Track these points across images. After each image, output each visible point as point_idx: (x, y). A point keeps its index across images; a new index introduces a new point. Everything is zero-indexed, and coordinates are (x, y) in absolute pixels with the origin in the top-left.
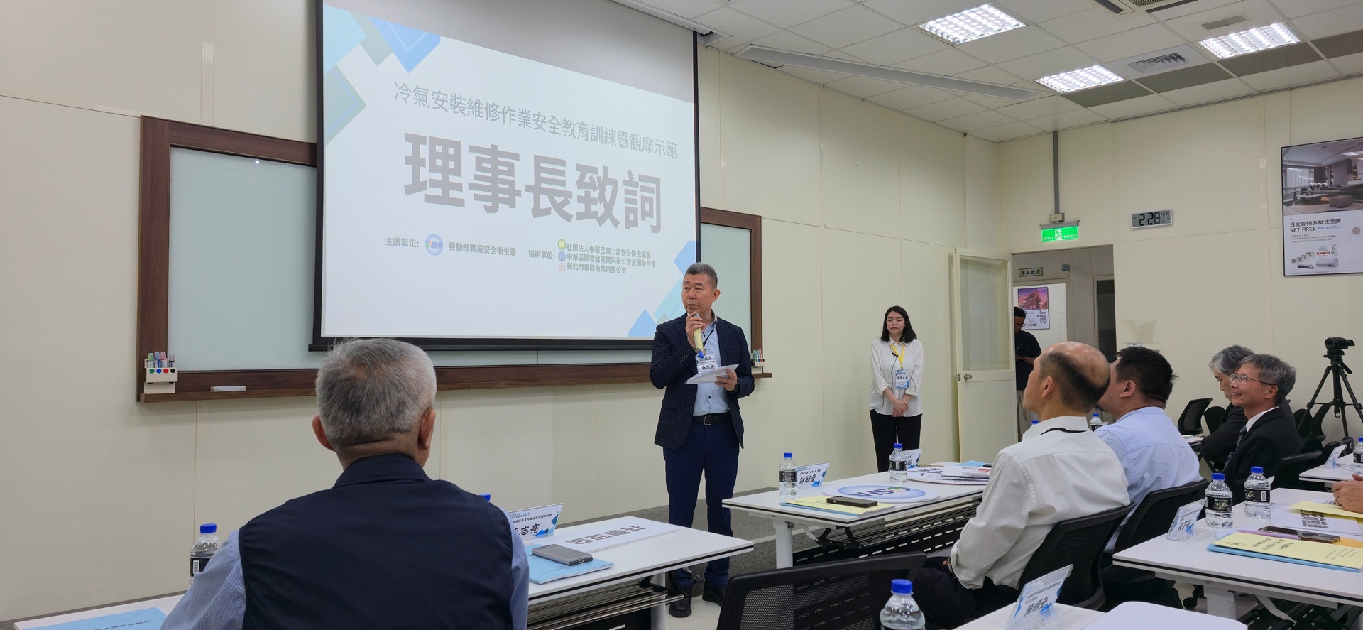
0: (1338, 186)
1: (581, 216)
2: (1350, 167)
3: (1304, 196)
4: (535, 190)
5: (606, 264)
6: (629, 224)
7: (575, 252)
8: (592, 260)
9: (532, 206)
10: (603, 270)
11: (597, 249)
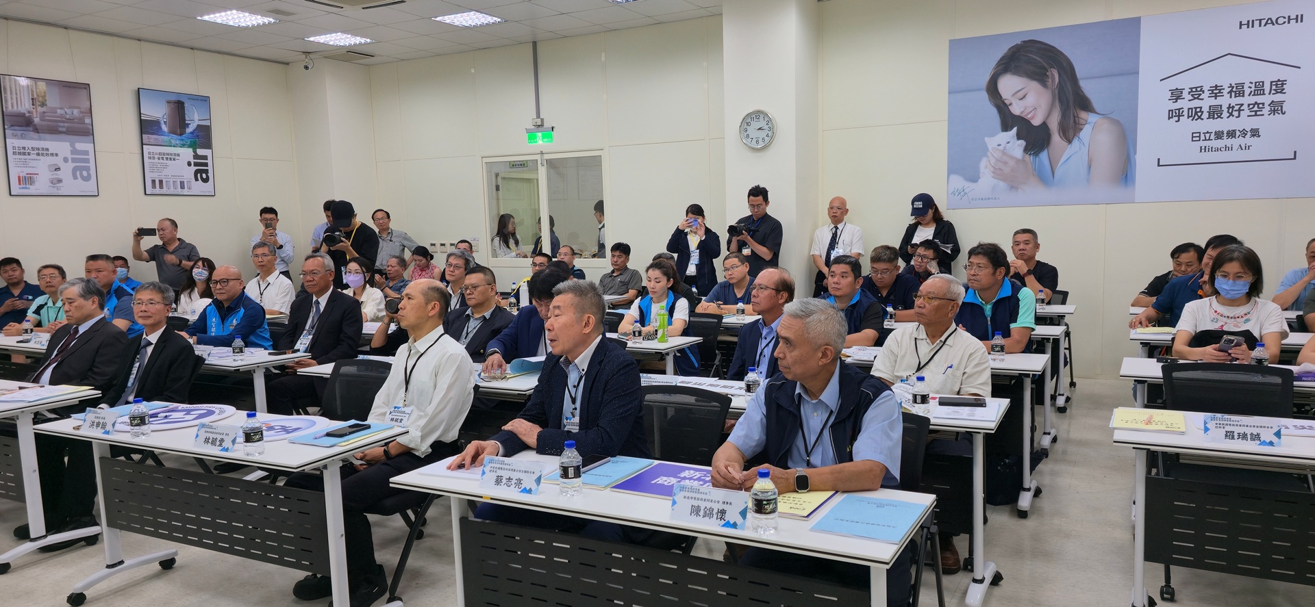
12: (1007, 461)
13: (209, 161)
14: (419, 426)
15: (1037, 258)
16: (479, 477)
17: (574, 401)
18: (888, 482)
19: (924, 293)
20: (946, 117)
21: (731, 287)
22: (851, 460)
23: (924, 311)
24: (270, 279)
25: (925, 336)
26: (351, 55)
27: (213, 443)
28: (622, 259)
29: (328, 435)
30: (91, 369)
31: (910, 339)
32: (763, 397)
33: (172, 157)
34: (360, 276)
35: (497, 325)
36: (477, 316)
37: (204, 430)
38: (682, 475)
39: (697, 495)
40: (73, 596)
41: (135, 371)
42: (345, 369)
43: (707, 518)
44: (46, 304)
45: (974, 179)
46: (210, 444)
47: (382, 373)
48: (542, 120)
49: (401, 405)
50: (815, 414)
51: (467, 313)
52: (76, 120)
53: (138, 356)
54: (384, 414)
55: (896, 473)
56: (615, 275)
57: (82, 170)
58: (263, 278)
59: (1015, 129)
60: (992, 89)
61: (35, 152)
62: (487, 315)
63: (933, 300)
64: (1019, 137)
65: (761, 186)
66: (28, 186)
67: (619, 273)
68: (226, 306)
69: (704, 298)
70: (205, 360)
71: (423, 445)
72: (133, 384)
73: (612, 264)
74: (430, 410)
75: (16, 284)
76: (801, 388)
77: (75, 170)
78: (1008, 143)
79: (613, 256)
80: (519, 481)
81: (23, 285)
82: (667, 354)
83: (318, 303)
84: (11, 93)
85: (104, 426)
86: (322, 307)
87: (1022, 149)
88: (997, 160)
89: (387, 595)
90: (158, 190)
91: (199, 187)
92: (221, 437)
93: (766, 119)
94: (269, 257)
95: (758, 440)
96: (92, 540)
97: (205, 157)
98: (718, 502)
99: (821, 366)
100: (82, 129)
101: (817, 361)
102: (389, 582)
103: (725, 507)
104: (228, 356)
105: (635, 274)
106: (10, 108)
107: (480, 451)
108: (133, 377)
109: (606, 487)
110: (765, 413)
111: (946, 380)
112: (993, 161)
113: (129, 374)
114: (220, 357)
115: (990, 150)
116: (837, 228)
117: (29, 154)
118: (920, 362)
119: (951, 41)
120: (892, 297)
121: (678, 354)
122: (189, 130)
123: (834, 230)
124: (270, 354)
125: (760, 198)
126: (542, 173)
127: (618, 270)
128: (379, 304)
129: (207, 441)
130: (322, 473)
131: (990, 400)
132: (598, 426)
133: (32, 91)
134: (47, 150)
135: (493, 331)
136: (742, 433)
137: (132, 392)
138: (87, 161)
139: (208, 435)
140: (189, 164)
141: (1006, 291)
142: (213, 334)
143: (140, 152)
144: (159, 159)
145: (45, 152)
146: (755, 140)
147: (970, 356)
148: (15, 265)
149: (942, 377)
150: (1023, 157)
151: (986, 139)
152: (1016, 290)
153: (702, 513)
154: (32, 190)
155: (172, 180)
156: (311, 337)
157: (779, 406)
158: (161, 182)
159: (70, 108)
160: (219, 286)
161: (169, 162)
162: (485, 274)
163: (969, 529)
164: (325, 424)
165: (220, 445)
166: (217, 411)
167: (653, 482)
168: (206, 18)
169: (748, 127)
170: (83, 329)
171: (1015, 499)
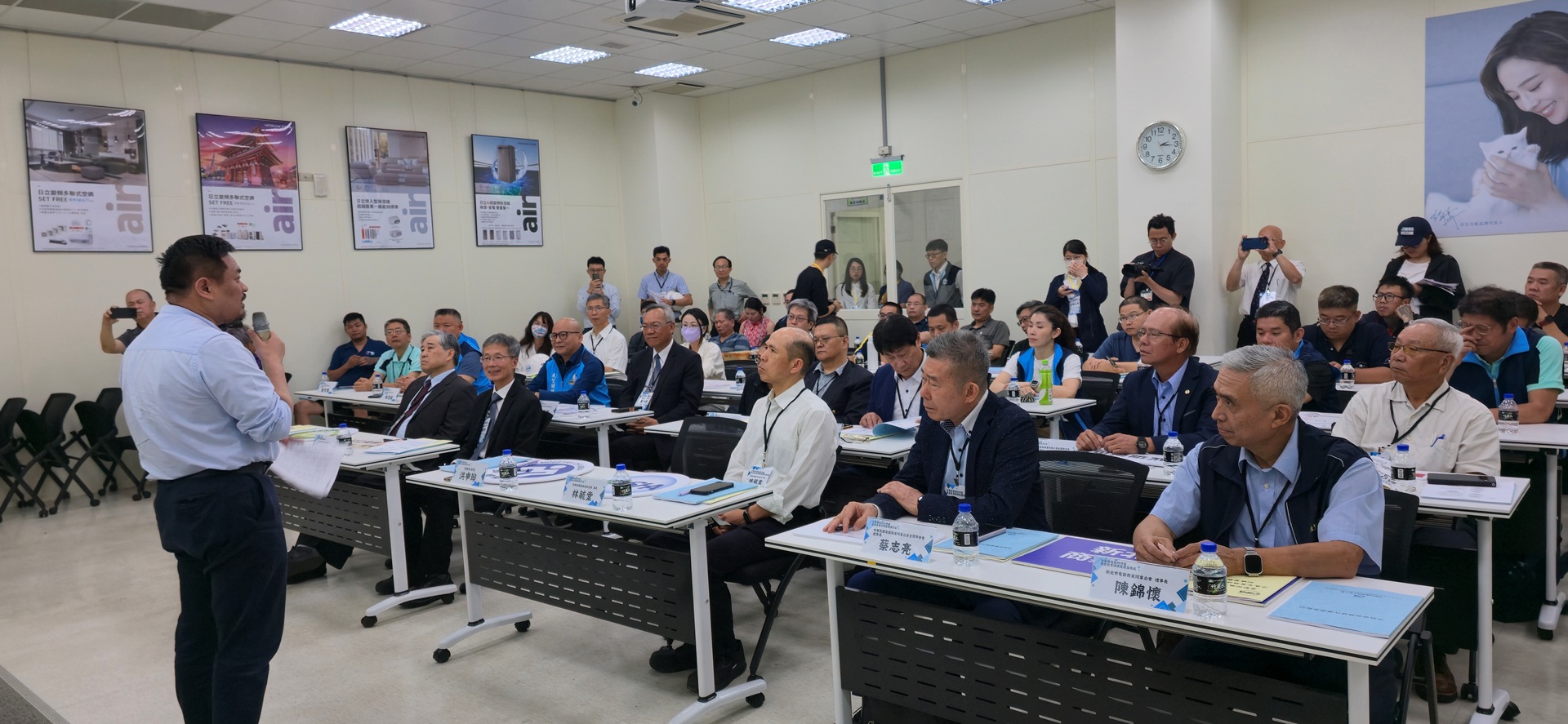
0: (89, 155)
2: (99, 137)
3: (53, 161)
12: (1522, 564)
13: (538, 209)
14: (780, 489)
15: (1562, 301)
16: (862, 541)
17: (958, 466)
18: (1366, 569)
19: (1405, 342)
20: (1423, 119)
21: (1128, 338)
22: (1316, 540)
23: (1404, 365)
24: (604, 333)
25: (1403, 397)
26: (682, 86)
27: (582, 496)
28: (985, 308)
29: (693, 492)
30: (443, 424)
31: (1384, 401)
32: (1196, 464)
33: (502, 206)
34: (697, 329)
35: (850, 383)
36: (828, 372)
37: (572, 483)
38: (1097, 551)
39: (1123, 571)
40: (440, 652)
41: (486, 426)
42: (693, 428)
43: (1136, 597)
44: (392, 359)
45: (1465, 198)
46: (578, 498)
47: (733, 431)
48: (890, 148)
49: (760, 465)
50: (1266, 486)
51: (816, 369)
52: (414, 171)
53: (489, 412)
54: (741, 475)
55: (1377, 558)
56: (976, 327)
57: (420, 222)
58: (596, 333)
59: (1524, 130)
60: (1490, 79)
61: (377, 205)
62: (839, 370)
63: (1418, 352)
64: (1530, 140)
65: (1166, 214)
66: (370, 240)
67: (981, 325)
68: (566, 361)
69: (1091, 355)
70: (552, 416)
71: (785, 510)
72: (484, 440)
73: (973, 314)
74: (794, 471)
75: (359, 340)
76: (1246, 454)
77: (413, 222)
78: (1515, 148)
79: (974, 304)
80: (907, 548)
81: (365, 341)
82: (1052, 419)
83: (658, 357)
84: (356, 146)
85: (474, 477)
86: (662, 363)
87: (1535, 156)
88: (1498, 172)
89: (747, 673)
90: (489, 241)
91: (528, 236)
92: (590, 490)
93: (1172, 132)
94: (603, 310)
95: (1192, 514)
96: (448, 599)
97: (534, 205)
98: (1150, 579)
99: (1275, 429)
100: (419, 180)
101: (1270, 423)
102: (748, 660)
103: (1159, 585)
104: (573, 413)
105: (1002, 327)
106: (355, 160)
107: (858, 513)
108: (484, 433)
109: (1006, 559)
110: (1199, 484)
111: (1435, 454)
112: (1492, 174)
113: (480, 430)
114: (565, 414)
115: (1488, 159)
116: (1269, 265)
117: (372, 206)
118: (1397, 432)
119: (1429, 21)
120: (1349, 352)
121: (1066, 420)
122: (520, 176)
123: (1266, 266)
124: (613, 411)
125: (1165, 230)
126: (889, 208)
127: (980, 321)
128: (717, 359)
129: (575, 494)
130: (687, 532)
131: (1499, 479)
132: (989, 492)
133: (375, 143)
134: (388, 202)
135: (846, 389)
136: (1170, 506)
137: (484, 448)
138: (424, 212)
139: (576, 488)
140: (519, 212)
141: (1522, 346)
142: (553, 391)
143: (472, 201)
144: (490, 208)
145: (386, 204)
146: (1157, 159)
147: (1470, 423)
148: (358, 320)
149: (1431, 450)
150: (1538, 166)
151: (1482, 145)
152: (1533, 339)
153: (1129, 591)
154: (374, 243)
155: (502, 230)
156: (651, 394)
157: (1217, 476)
158: (492, 232)
159: (410, 158)
160: (558, 340)
161: (499, 211)
162: (837, 325)
163: (1472, 644)
164: (684, 482)
165: (589, 499)
166: (576, 467)
167: (1062, 557)
168: (539, 56)
169: (1148, 143)
170: (435, 381)
171: (1535, 615)
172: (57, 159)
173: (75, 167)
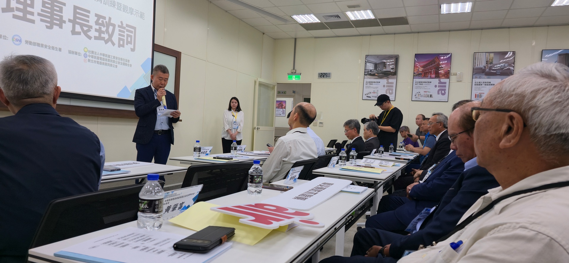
0: (381, 70)
1: (96, 38)
2: (384, 64)
3: (371, 73)
4: (73, 22)
5: (108, 62)
6: (120, 46)
7: (93, 55)
8: (101, 60)
9: (71, 29)
10: (106, 65)
11: (104, 55)
52: (506, 69)
61: (484, 84)
84: (478, 60)
100: (510, 73)
106: (476, 66)
117: (481, 85)
133: (487, 58)
134: (490, 82)
172: (372, 72)
173: (376, 74)
